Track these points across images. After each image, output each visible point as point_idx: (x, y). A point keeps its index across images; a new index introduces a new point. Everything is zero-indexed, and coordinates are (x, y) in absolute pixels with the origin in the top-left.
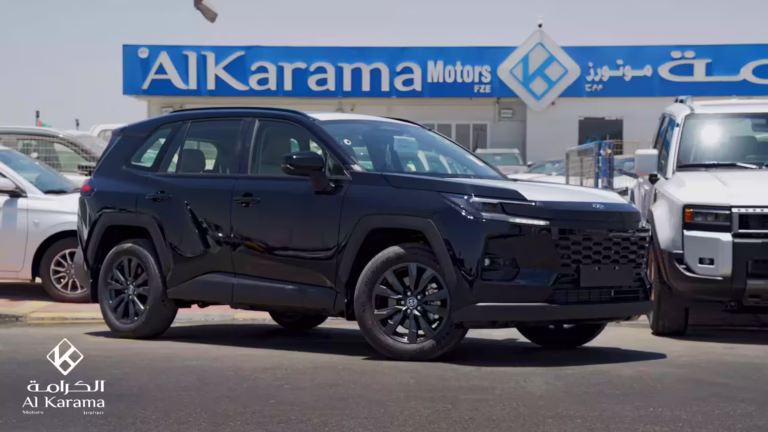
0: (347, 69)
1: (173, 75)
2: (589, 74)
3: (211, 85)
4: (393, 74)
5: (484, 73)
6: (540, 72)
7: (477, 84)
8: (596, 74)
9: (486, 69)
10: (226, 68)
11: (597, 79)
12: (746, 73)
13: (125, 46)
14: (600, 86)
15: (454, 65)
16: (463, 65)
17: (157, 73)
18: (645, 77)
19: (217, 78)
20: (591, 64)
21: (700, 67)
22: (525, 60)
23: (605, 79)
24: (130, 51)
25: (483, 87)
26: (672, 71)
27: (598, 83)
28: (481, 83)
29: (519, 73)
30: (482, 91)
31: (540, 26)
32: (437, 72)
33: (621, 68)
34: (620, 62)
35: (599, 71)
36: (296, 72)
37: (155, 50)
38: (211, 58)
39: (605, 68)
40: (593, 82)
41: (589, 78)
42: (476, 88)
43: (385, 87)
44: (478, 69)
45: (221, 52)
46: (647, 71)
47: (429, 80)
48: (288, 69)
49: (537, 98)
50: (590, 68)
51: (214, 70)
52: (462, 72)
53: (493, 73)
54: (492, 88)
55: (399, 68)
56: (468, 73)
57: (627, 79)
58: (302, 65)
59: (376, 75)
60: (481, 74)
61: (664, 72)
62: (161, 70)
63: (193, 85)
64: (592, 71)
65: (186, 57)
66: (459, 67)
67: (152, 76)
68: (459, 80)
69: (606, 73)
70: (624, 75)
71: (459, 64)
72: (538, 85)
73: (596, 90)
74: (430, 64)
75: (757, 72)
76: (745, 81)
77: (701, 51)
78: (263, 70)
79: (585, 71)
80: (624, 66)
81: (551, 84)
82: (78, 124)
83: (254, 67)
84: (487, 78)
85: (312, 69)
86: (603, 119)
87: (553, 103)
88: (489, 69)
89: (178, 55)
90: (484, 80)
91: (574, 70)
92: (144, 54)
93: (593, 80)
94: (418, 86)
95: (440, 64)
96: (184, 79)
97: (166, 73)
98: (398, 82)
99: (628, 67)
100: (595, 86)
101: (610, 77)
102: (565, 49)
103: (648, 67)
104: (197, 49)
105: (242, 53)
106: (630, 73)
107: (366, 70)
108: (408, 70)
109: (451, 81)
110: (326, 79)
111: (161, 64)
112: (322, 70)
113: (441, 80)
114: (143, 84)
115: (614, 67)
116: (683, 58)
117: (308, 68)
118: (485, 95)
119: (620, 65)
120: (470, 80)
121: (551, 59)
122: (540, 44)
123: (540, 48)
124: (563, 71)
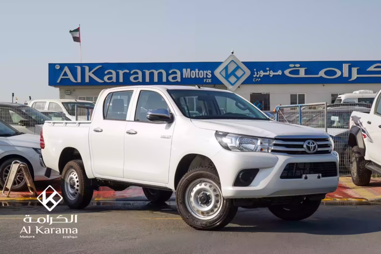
0: (147, 72)
1: (70, 76)
2: (255, 74)
3: (87, 80)
4: (168, 75)
5: (208, 74)
6: (233, 73)
7: (205, 78)
8: (257, 74)
9: (209, 72)
10: (93, 73)
11: (258, 76)
12: (322, 74)
13: (50, 64)
14: (260, 79)
15: (195, 70)
16: (199, 71)
17: (63, 76)
18: (279, 75)
19: (89, 76)
20: (255, 70)
21: (302, 73)
22: (226, 68)
23: (261, 76)
24: (52, 66)
26: (290, 73)
28: (207, 78)
29: (224, 73)
30: (207, 81)
31: (233, 53)
32: (187, 73)
33: (268, 72)
34: (268, 69)
35: (259, 73)
36: (124, 74)
37: (62, 66)
38: (87, 68)
39: (261, 71)
40: (256, 77)
41: (255, 76)
42: (205, 80)
43: (164, 80)
44: (205, 72)
45: (91, 66)
46: (280, 73)
47: (184, 77)
49: (232, 85)
51: (88, 74)
52: (198, 73)
53: (212, 73)
54: (212, 81)
55: (170, 72)
56: (202, 74)
57: (271, 76)
58: (127, 71)
59: (160, 74)
60: (207, 74)
61: (287, 72)
62: (65, 74)
63: (79, 80)
64: (256, 73)
65: (77, 68)
67: (61, 77)
68: (197, 77)
69: (262, 73)
70: (269, 74)
71: (197, 70)
72: (233, 79)
73: (257, 81)
74: (184, 70)
75: (326, 73)
76: (321, 77)
77: (303, 64)
78: (110, 73)
79: (253, 73)
81: (238, 78)
82: (30, 99)
83: (106, 72)
84: (210, 76)
85: (132, 72)
86: (261, 93)
87: (239, 87)
88: (210, 72)
89: (72, 67)
90: (208, 76)
91: (248, 73)
92: (58, 67)
94: (179, 79)
95: (189, 70)
96: (75, 78)
97: (67, 76)
98: (170, 78)
99: (271, 71)
100: (257, 79)
101: (264, 75)
102: (244, 63)
103: (280, 71)
104: (81, 65)
105: (101, 66)
106: (272, 74)
107: (156, 73)
108: (175, 73)
109: (194, 77)
110: (138, 77)
111: (65, 72)
112: (136, 73)
113: (189, 77)
114: (57, 80)
115: (265, 71)
116: (295, 67)
117: (130, 72)
118: (209, 83)
119: (268, 70)
120: (202, 77)
121: (238, 68)
122: (232, 61)
123: (233, 63)
124: (243, 73)
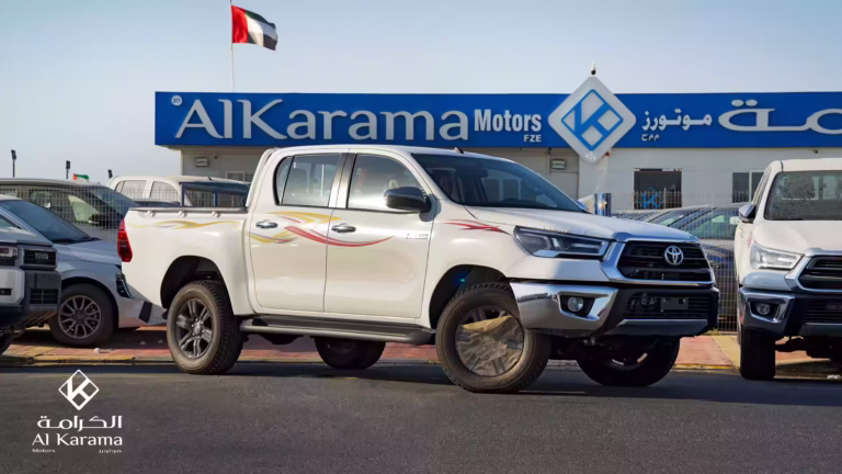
0: (390, 117)
1: (207, 123)
2: (646, 124)
3: (247, 133)
4: (438, 124)
5: (534, 121)
6: (594, 120)
7: (526, 133)
8: (653, 124)
9: (536, 118)
10: (261, 117)
11: (653, 128)
12: (812, 123)
13: (158, 94)
14: (657, 136)
15: (503, 114)
16: (512, 114)
17: (189, 122)
18: (705, 125)
19: (253, 124)
20: (647, 113)
21: (762, 116)
22: (578, 109)
23: (662, 128)
24: (162, 99)
25: (533, 136)
26: (732, 120)
27: (654, 133)
28: (531, 132)
29: (571, 121)
30: (531, 140)
31: (594, 72)
32: (483, 119)
33: (679, 118)
34: (678, 111)
35: (656, 120)
36: (335, 119)
37: (188, 98)
38: (247, 105)
39: (663, 117)
40: (649, 131)
41: (645, 128)
42: (526, 137)
43: (430, 135)
44: (527, 118)
45: (257, 100)
46: (707, 120)
47: (476, 129)
48: (328, 117)
49: (591, 148)
50: (646, 117)
51: (249, 118)
52: (511, 120)
53: (544, 122)
54: (542, 138)
55: (444, 117)
56: (519, 122)
57: (686, 128)
58: (342, 114)
59: (419, 122)
60: (530, 123)
61: (724, 120)
62: (195, 118)
63: (228, 133)
64: (648, 120)
65: (222, 104)
66: (507, 115)
67: (185, 124)
68: (508, 128)
69: (664, 122)
70: (682, 124)
71: (507, 112)
72: (592, 135)
73: (652, 139)
74: (478, 113)
75: (822, 121)
76: (810, 130)
77: (764, 100)
78: (302, 118)
79: (640, 121)
80: (682, 115)
81: (605, 133)
82: (111, 176)
83: (292, 116)
84: (538, 127)
85: (353, 117)
86: (660, 170)
87: (607, 154)
88: (539, 118)
89: (212, 101)
90: (533, 128)
91: (630, 120)
92: (177, 102)
93: (649, 129)
94: (464, 135)
95: (488, 112)
96: (220, 128)
97: (200, 122)
98: (444, 131)
99: (687, 117)
100: (652, 136)
101: (668, 126)
102: (621, 97)
103: (708, 116)
104: (233, 97)
105: (280, 101)
106: (688, 122)
107: (410, 119)
108: (455, 119)
109: (500, 129)
110: (367, 128)
111: (195, 112)
112: (364, 118)
113: (489, 129)
114: (176, 132)
115: (672, 116)
116: (745, 106)
117: (349, 116)
118: (536, 145)
119: (678, 114)
120: (519, 129)
121: (606, 108)
122: (593, 91)
123: (593, 96)
124: (618, 119)
